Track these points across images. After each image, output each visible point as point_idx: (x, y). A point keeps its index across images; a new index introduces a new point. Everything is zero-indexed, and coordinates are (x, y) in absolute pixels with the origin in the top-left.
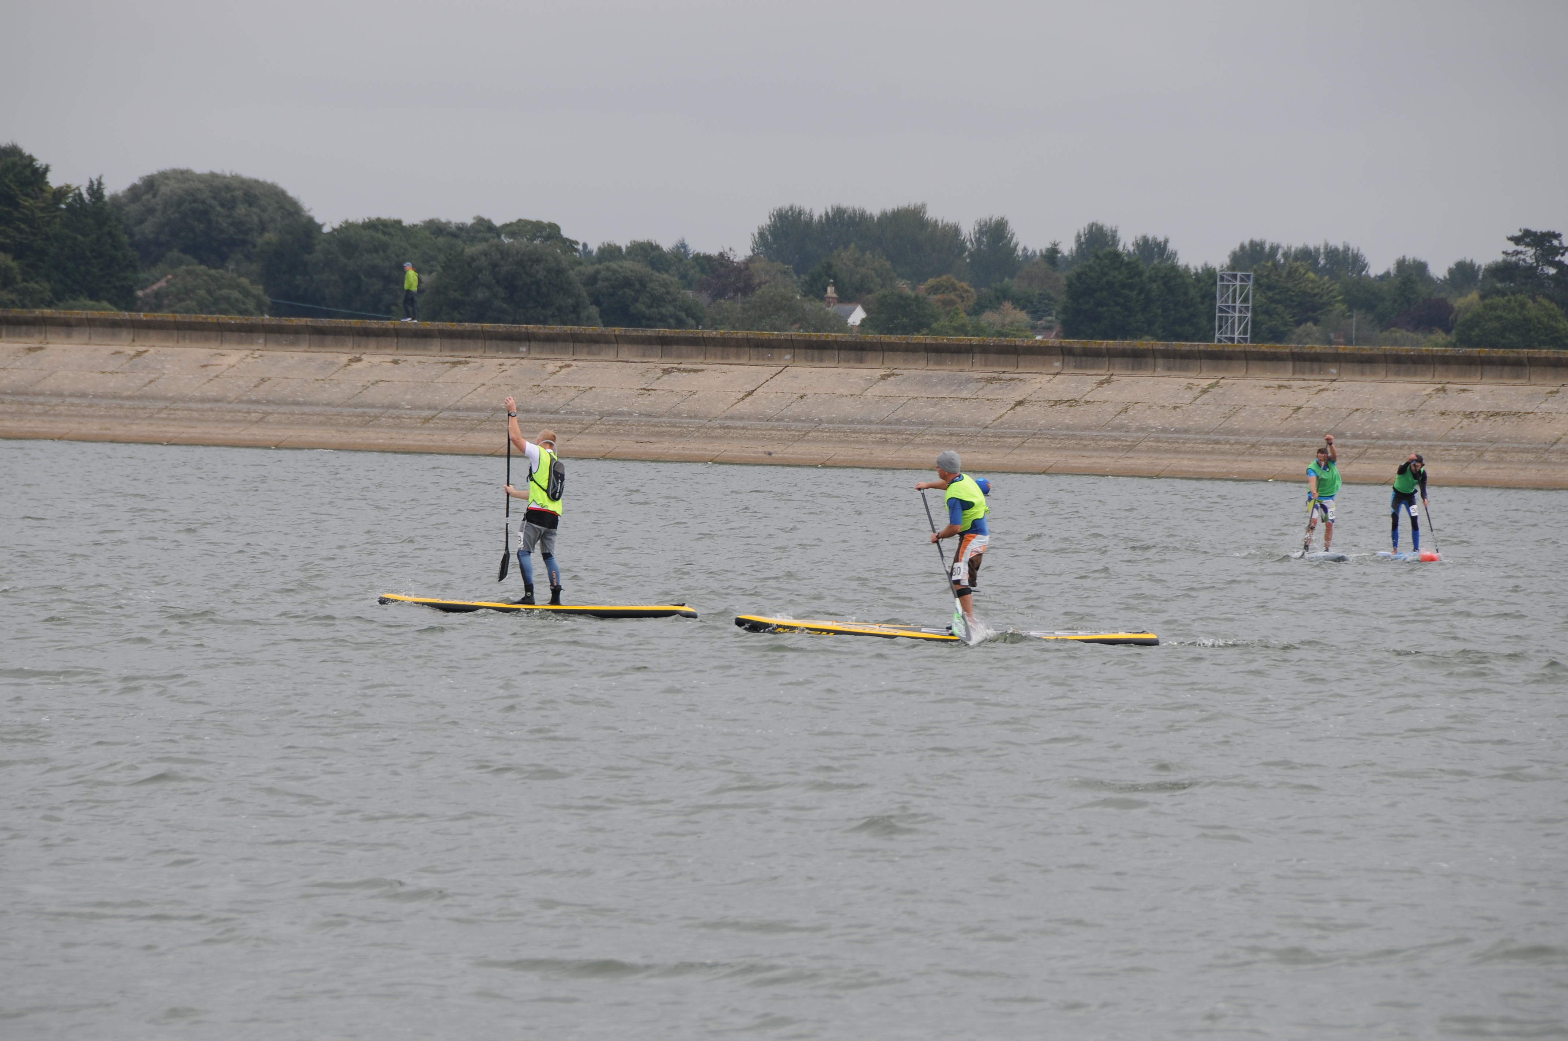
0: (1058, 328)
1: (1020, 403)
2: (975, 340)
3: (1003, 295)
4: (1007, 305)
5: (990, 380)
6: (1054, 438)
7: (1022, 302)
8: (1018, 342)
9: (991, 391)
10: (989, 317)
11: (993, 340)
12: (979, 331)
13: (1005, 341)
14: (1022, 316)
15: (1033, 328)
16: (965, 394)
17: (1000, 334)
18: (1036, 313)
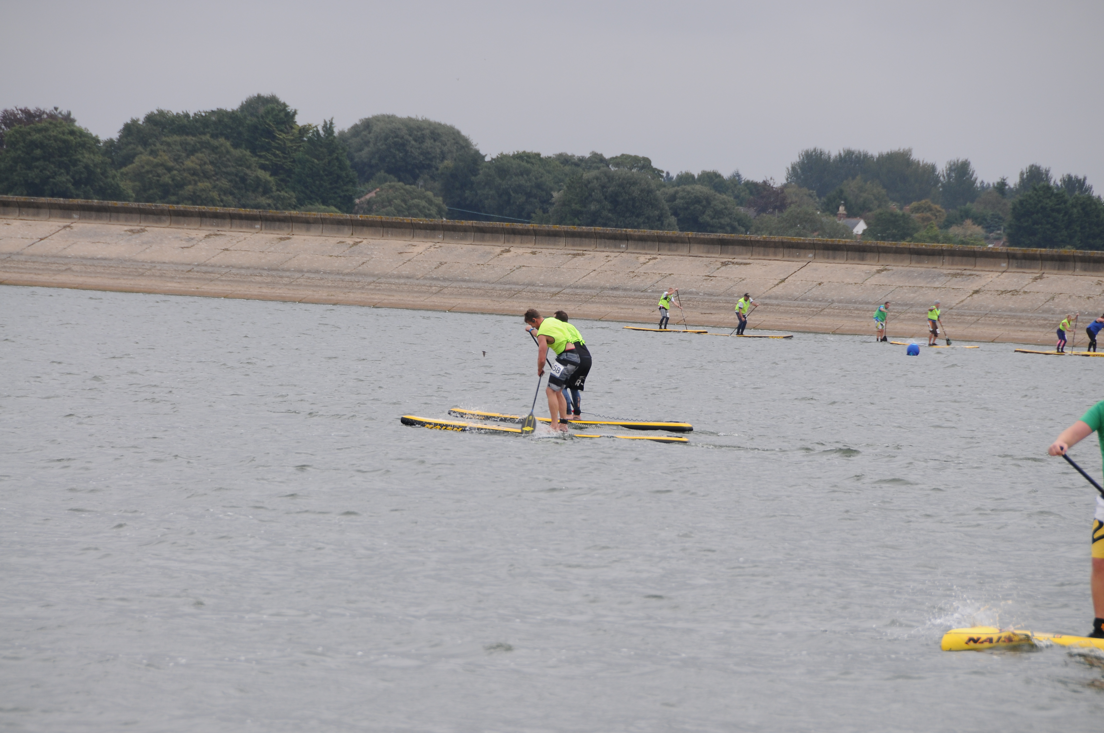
0: (1004, 239)
1: (976, 292)
2: (945, 246)
3: (966, 215)
4: (969, 222)
5: (955, 275)
6: (1000, 317)
7: (979, 220)
8: (976, 248)
9: (955, 283)
10: (954, 230)
11: (958, 247)
12: (948, 240)
13: (967, 248)
14: (978, 230)
15: (987, 238)
16: (937, 284)
17: (963, 242)
18: (989, 228)
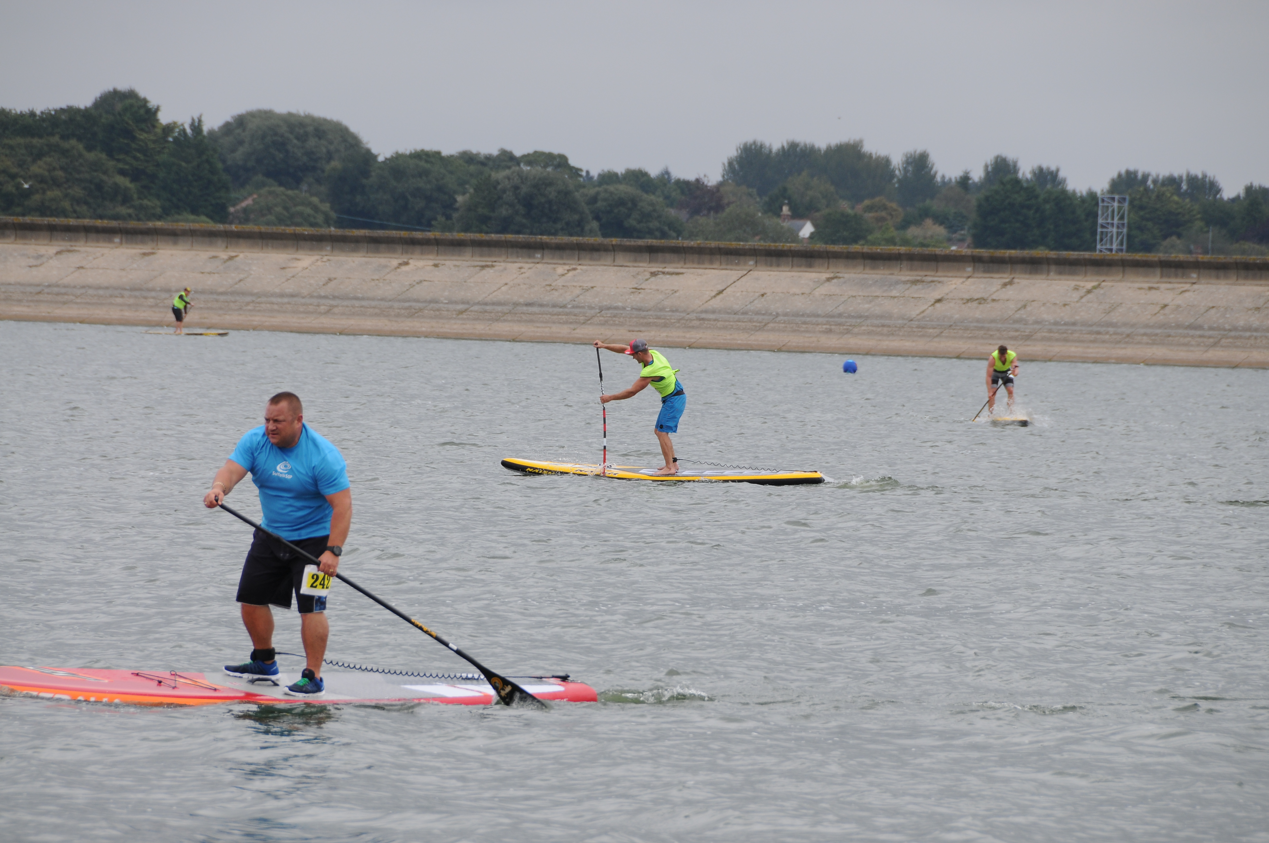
0: (969, 240)
1: (939, 301)
2: (903, 249)
3: (925, 214)
4: (929, 222)
5: (915, 282)
6: (966, 329)
7: (940, 219)
8: (938, 251)
9: (915, 291)
10: (913, 232)
11: (917, 250)
12: (905, 242)
13: (927, 251)
14: (940, 231)
15: (950, 240)
16: (894, 293)
17: (923, 245)
18: (952, 228)
